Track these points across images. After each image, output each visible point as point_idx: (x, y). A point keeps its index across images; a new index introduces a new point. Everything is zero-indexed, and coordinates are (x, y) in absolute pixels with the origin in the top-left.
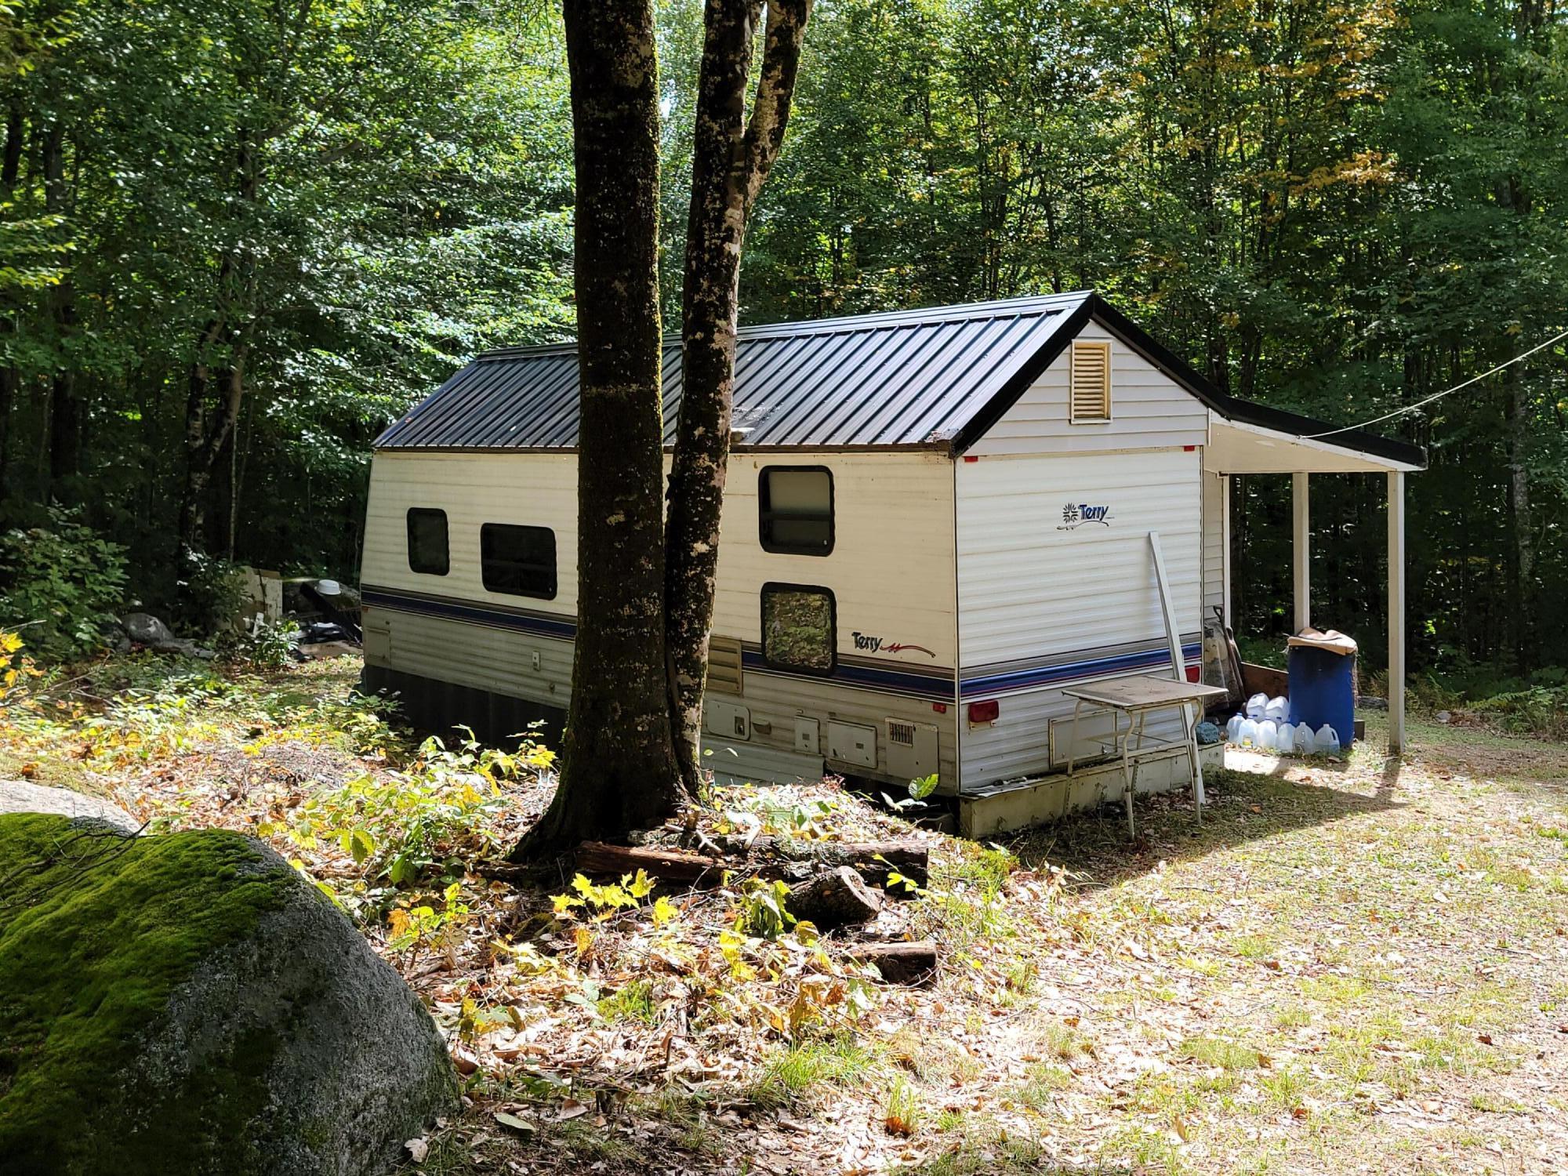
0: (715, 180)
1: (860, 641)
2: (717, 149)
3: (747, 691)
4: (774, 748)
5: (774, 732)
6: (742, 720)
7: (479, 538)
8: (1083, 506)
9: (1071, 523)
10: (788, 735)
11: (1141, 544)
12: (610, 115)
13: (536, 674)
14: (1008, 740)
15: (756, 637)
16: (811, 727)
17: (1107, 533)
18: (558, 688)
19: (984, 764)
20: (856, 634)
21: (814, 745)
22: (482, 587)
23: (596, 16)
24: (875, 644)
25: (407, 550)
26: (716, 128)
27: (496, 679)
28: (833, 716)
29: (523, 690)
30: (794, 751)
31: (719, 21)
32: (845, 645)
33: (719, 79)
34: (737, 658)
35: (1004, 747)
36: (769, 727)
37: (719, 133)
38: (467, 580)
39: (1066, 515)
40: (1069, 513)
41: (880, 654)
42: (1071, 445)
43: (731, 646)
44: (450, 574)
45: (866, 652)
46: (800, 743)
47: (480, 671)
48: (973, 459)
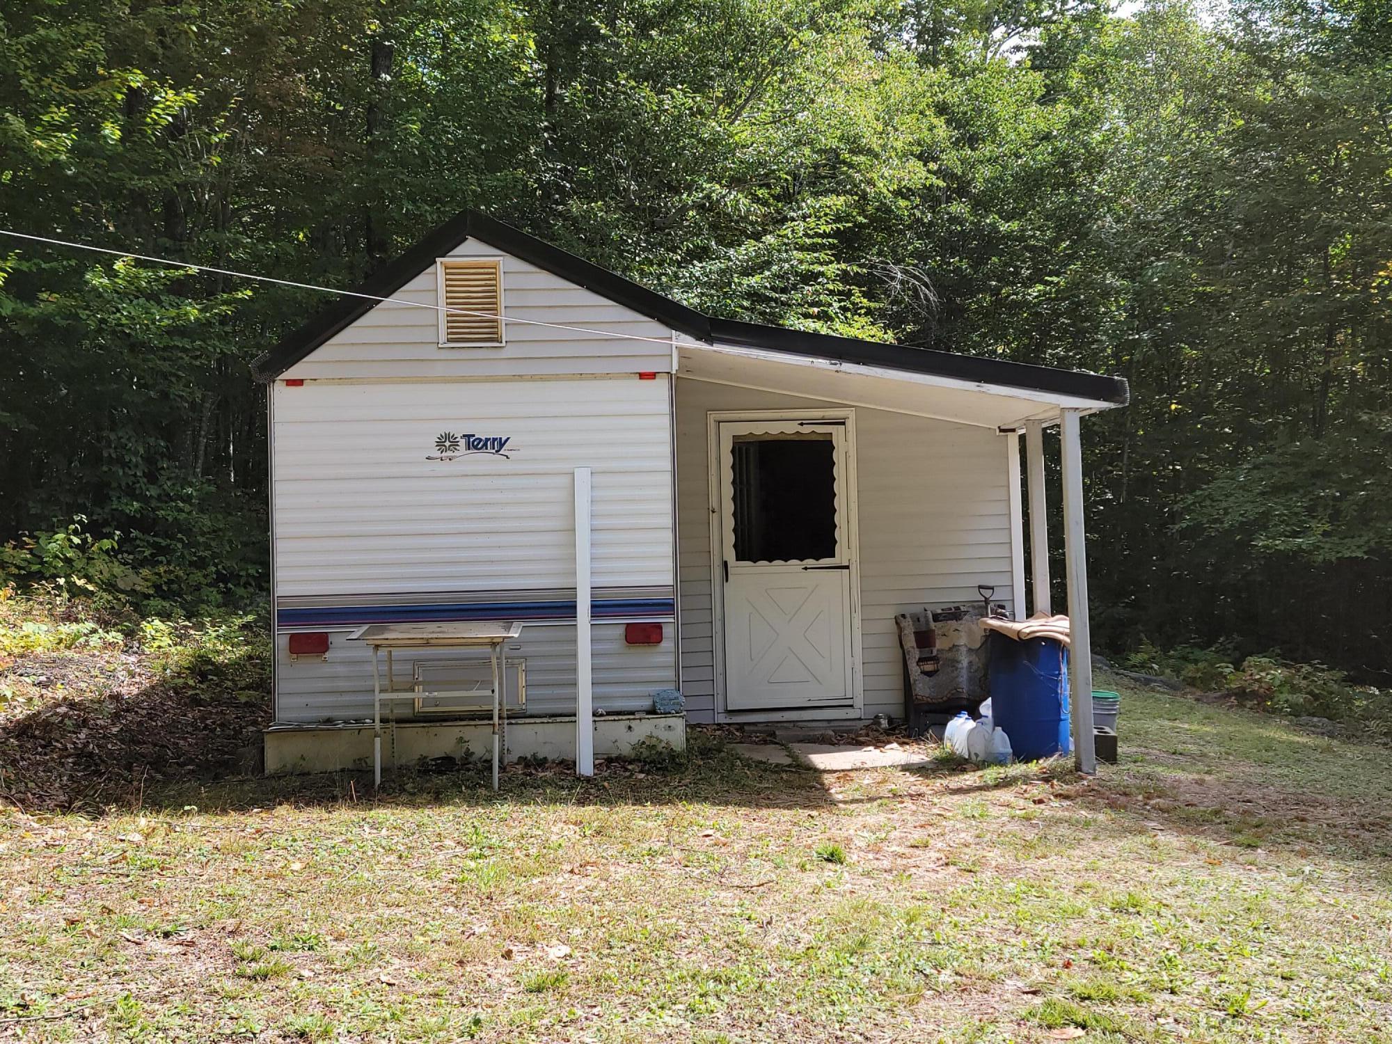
8: (469, 436)
9: (449, 454)
14: (348, 678)
17: (504, 466)
19: (310, 700)
35: (343, 685)
39: (440, 444)
40: (446, 442)
42: (439, 370)
48: (298, 383)
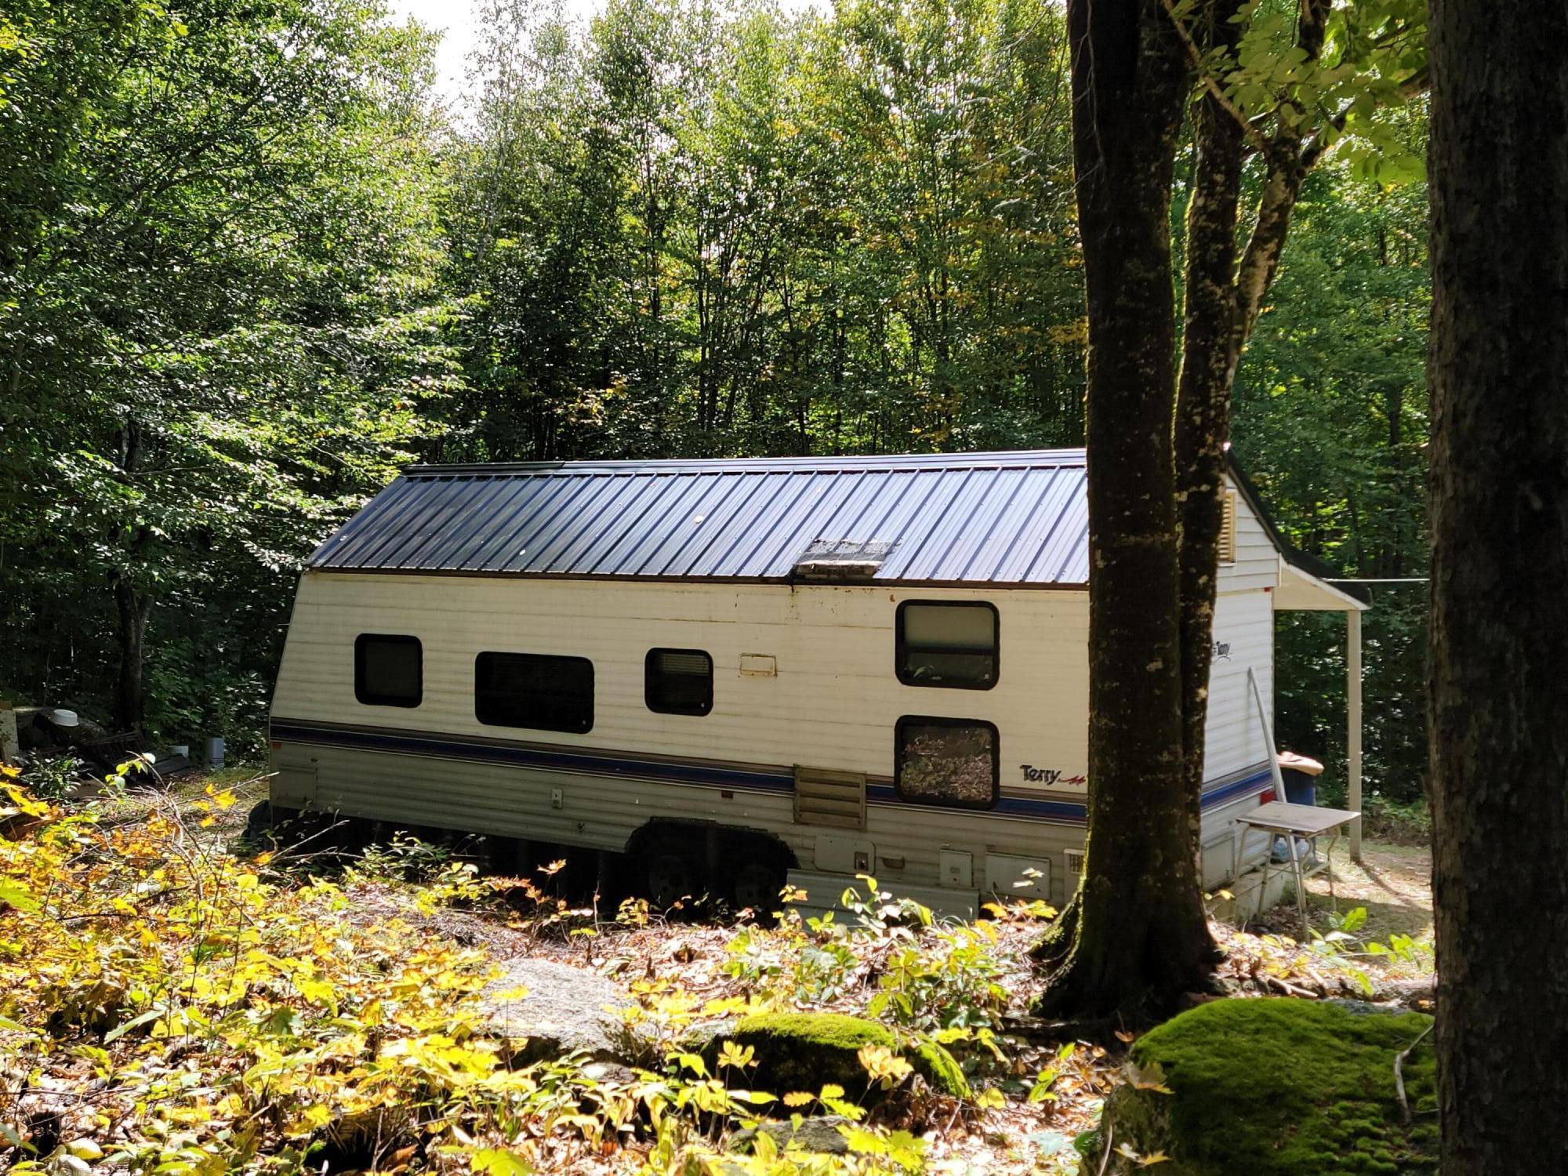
0: (1221, 341)
1: (1030, 773)
2: (1221, 312)
3: (870, 826)
4: (908, 883)
5: (908, 866)
6: (865, 855)
7: (473, 667)
8: (1218, 643)
10: (928, 869)
11: (1244, 678)
12: (1152, 275)
13: (556, 813)
15: (889, 771)
16: (964, 861)
17: (1229, 668)
18: (589, 827)
20: (1026, 767)
21: (966, 878)
22: (475, 720)
23: (1142, 181)
24: (1053, 777)
25: (352, 680)
26: (1219, 292)
27: (492, 819)
28: (992, 849)
29: (532, 830)
30: (938, 885)
31: (1222, 194)
32: (1011, 777)
33: (1221, 247)
34: (861, 792)
36: (903, 861)
37: (1223, 297)
38: (448, 712)
41: (1056, 786)
43: (854, 780)
44: (423, 705)
45: (1041, 785)
46: (946, 877)
47: (468, 811)
